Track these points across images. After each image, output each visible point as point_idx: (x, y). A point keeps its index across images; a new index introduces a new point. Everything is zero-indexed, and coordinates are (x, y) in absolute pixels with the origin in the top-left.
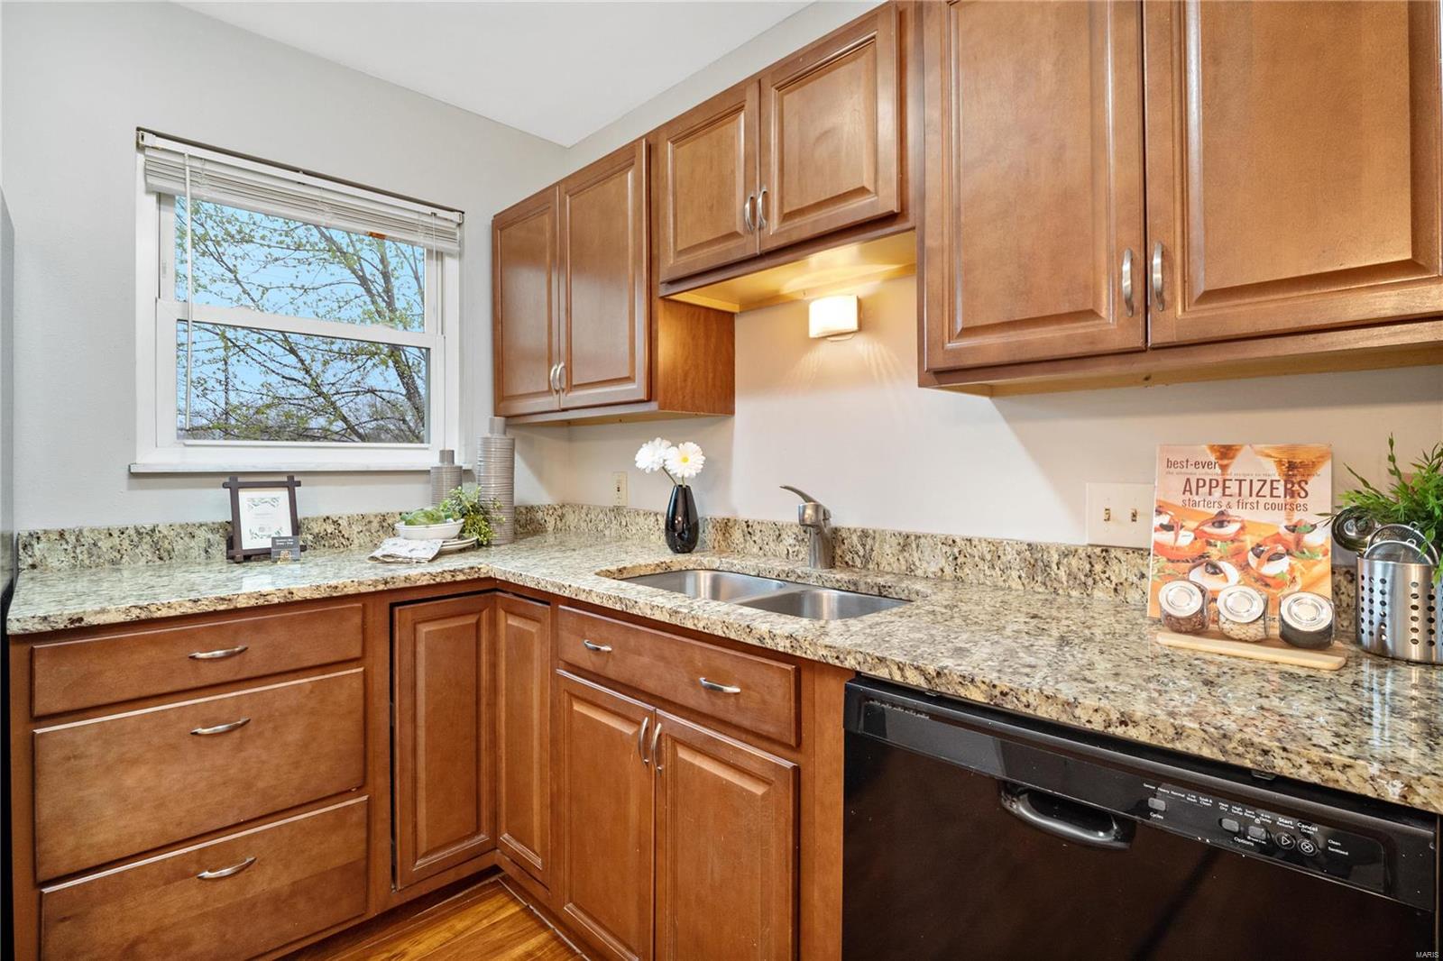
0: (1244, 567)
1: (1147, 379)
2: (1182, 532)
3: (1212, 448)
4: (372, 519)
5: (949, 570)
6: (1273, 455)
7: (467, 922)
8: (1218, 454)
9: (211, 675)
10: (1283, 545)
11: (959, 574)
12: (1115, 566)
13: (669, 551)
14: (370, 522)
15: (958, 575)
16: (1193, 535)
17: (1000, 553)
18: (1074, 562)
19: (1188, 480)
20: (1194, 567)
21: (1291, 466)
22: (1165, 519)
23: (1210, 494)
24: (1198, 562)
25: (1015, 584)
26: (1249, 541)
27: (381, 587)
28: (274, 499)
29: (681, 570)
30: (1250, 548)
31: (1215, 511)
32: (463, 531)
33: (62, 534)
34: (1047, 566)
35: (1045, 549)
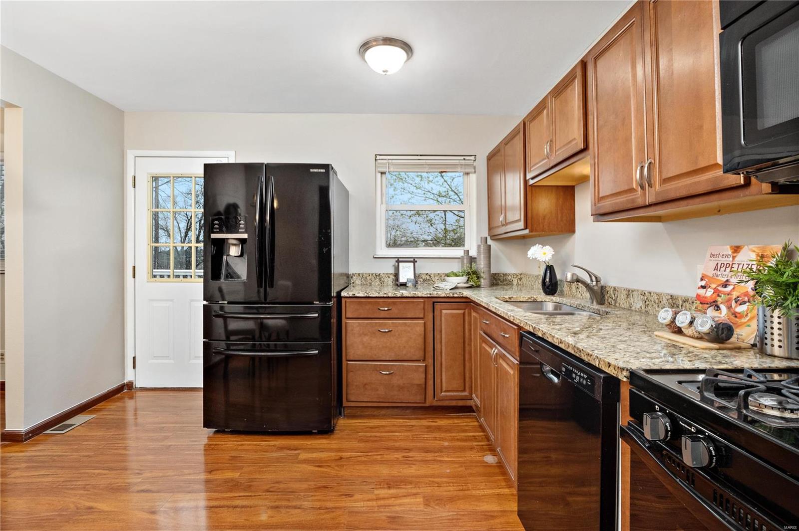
1: (719, 211)
2: (709, 290)
3: (732, 247)
4: (442, 275)
5: (643, 308)
6: (756, 251)
7: (459, 422)
8: (733, 250)
9: (382, 315)
10: (748, 298)
13: (543, 294)
14: (441, 276)
15: (647, 310)
16: (713, 291)
17: (661, 300)
19: (717, 264)
20: (710, 307)
21: (762, 256)
23: (725, 271)
24: (713, 304)
27: (429, 296)
28: (410, 267)
29: (542, 302)
30: (734, 298)
31: (725, 279)
32: (468, 280)
33: (359, 274)
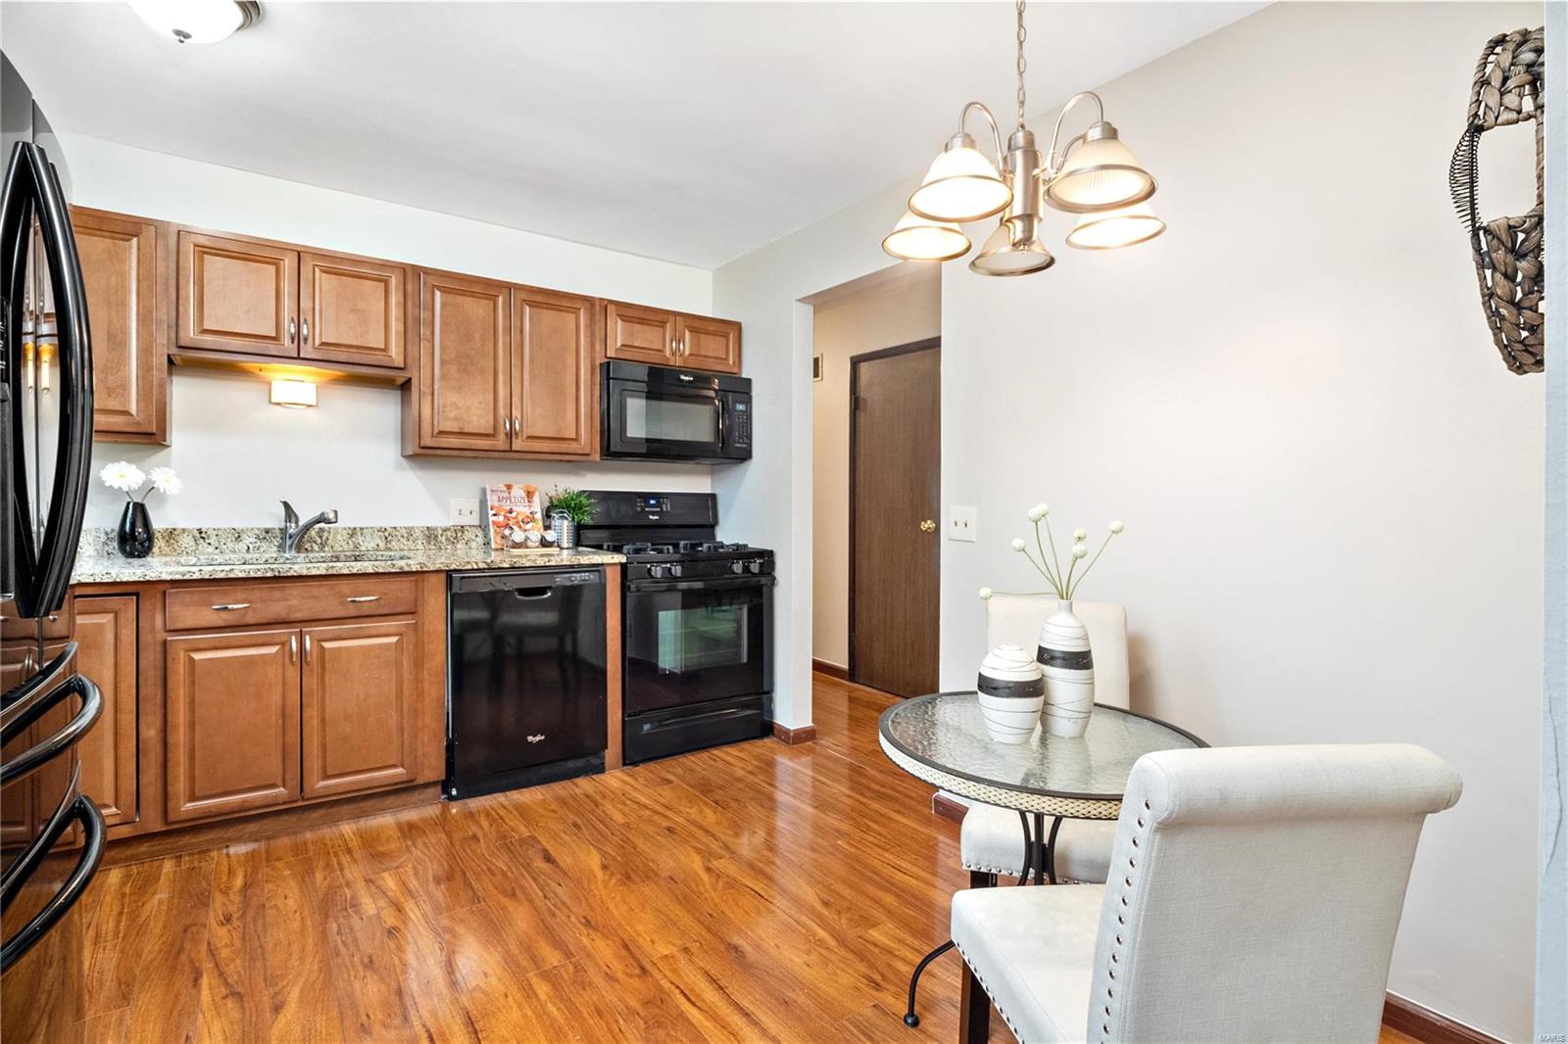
0: (520, 527)
3: (506, 486)
6: (523, 488)
11: (389, 545)
12: (466, 533)
16: (503, 517)
17: (413, 533)
18: (449, 533)
19: (499, 497)
21: (528, 492)
22: (494, 512)
23: (506, 502)
25: (420, 547)
26: (520, 518)
31: (508, 508)
34: (437, 536)
35: (436, 529)
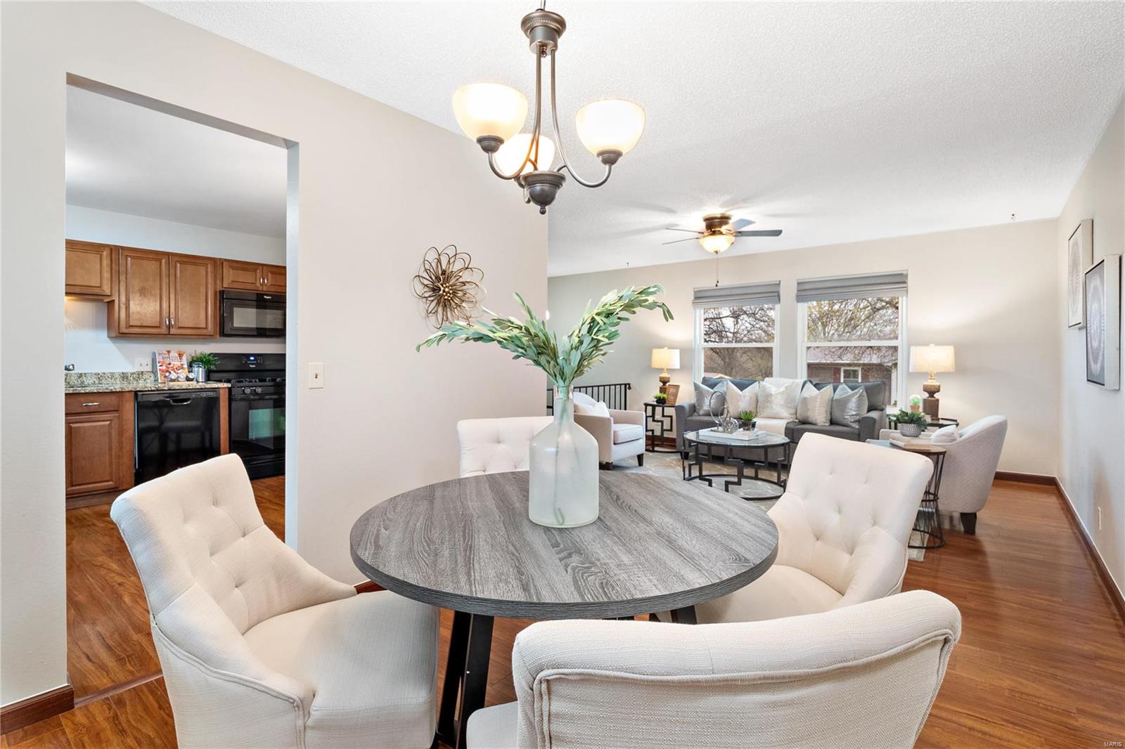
2: (164, 366)
5: (97, 382)
8: (168, 352)
12: (144, 375)
17: (113, 375)
19: (163, 357)
21: (180, 354)
22: (160, 365)
23: (167, 359)
25: (119, 381)
26: (175, 367)
31: (168, 362)
34: (128, 376)
35: (127, 373)
